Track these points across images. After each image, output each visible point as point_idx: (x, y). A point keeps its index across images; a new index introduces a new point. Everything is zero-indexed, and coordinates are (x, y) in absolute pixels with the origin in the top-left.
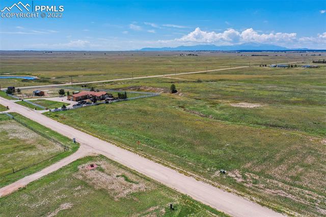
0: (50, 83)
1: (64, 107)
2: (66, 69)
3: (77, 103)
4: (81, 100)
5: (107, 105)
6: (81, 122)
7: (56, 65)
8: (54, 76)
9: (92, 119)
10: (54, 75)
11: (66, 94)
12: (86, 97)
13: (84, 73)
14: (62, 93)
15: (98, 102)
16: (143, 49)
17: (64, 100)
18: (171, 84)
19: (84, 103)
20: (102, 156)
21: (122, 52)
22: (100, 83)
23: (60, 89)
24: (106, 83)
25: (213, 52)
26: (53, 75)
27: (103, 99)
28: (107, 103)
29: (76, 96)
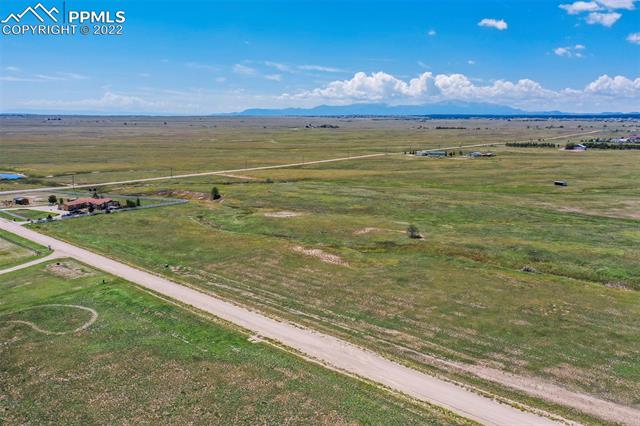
0: (43, 184)
1: (50, 217)
2: (77, 159)
3: (68, 213)
4: (75, 210)
5: (106, 216)
6: (65, 233)
7: (61, 150)
8: (51, 173)
9: (79, 230)
10: (51, 171)
11: (59, 202)
12: (83, 206)
13: (103, 166)
14: (52, 200)
15: (96, 211)
16: (246, 111)
17: (54, 209)
18: (213, 186)
19: (78, 213)
20: (71, 259)
21: (200, 118)
22: (119, 185)
23: (50, 195)
24: (128, 184)
25: (376, 118)
26: (49, 171)
27: (104, 208)
28: (108, 212)
29: (69, 204)
